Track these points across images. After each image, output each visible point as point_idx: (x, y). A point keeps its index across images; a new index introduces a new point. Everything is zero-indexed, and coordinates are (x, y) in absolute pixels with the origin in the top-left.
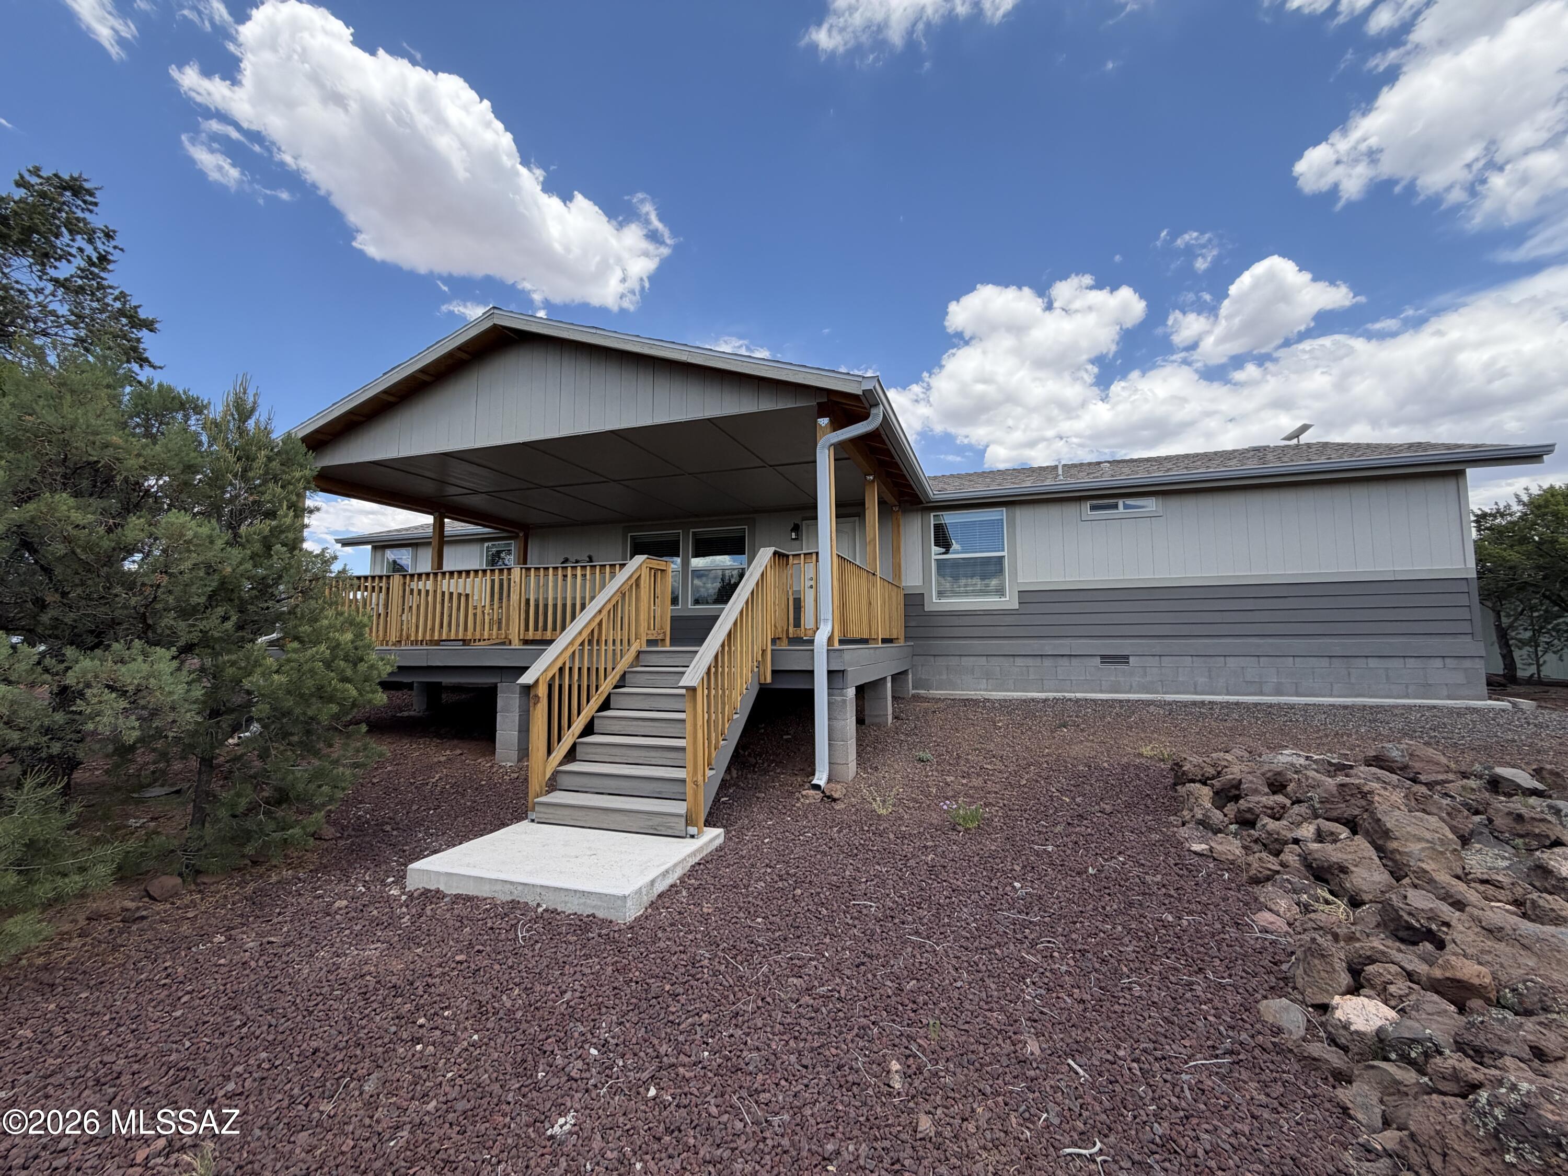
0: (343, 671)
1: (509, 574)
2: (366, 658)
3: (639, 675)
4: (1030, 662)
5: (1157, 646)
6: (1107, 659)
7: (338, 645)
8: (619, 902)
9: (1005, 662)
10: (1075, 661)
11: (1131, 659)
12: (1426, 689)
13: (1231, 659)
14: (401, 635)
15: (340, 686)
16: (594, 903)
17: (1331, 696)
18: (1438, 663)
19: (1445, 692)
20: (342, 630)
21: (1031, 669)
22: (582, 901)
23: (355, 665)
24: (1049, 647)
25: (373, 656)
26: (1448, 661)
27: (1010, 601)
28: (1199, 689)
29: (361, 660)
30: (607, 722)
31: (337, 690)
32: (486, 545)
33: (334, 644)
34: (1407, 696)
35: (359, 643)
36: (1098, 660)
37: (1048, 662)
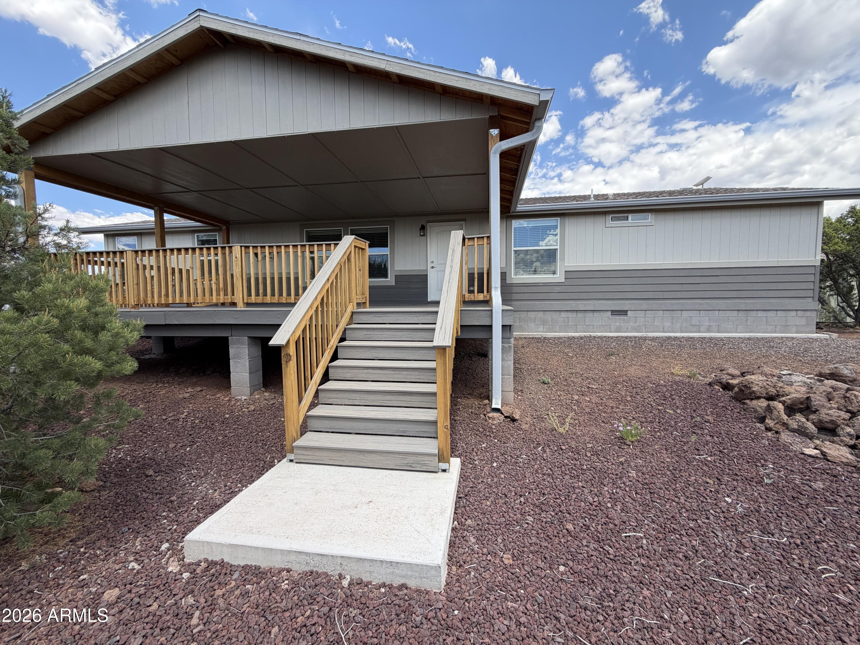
0: (81, 341)
1: (231, 252)
2: (108, 326)
3: (357, 332)
4: (570, 315)
5: (644, 305)
6: (614, 312)
7: (70, 313)
8: (433, 572)
9: (555, 315)
10: (596, 314)
11: (629, 312)
12: (786, 328)
13: (685, 312)
14: (139, 299)
15: (79, 359)
16: (404, 573)
17: (736, 332)
18: (794, 313)
19: (794, 330)
20: (74, 294)
21: (570, 319)
22: (389, 571)
23: (96, 333)
24: (581, 305)
25: (117, 324)
26: (799, 312)
27: (559, 277)
28: (666, 329)
29: (103, 328)
30: (339, 371)
31: (75, 365)
32: (196, 235)
33: (63, 312)
34: (775, 332)
35: (99, 309)
36: (610, 313)
37: (580, 315)
